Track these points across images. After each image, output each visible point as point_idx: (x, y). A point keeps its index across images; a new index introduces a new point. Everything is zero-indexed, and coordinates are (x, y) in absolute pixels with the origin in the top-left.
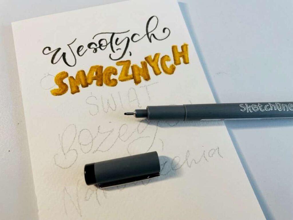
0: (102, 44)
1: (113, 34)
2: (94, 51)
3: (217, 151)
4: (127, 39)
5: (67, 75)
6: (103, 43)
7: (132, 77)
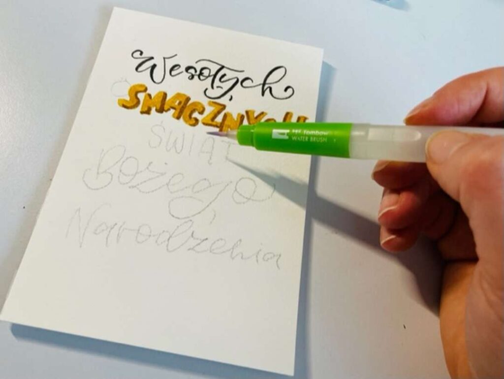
0: (203, 73)
1: (223, 67)
2: (190, 78)
3: (276, 258)
4: (236, 80)
5: (146, 90)
6: (206, 72)
7: (219, 125)
